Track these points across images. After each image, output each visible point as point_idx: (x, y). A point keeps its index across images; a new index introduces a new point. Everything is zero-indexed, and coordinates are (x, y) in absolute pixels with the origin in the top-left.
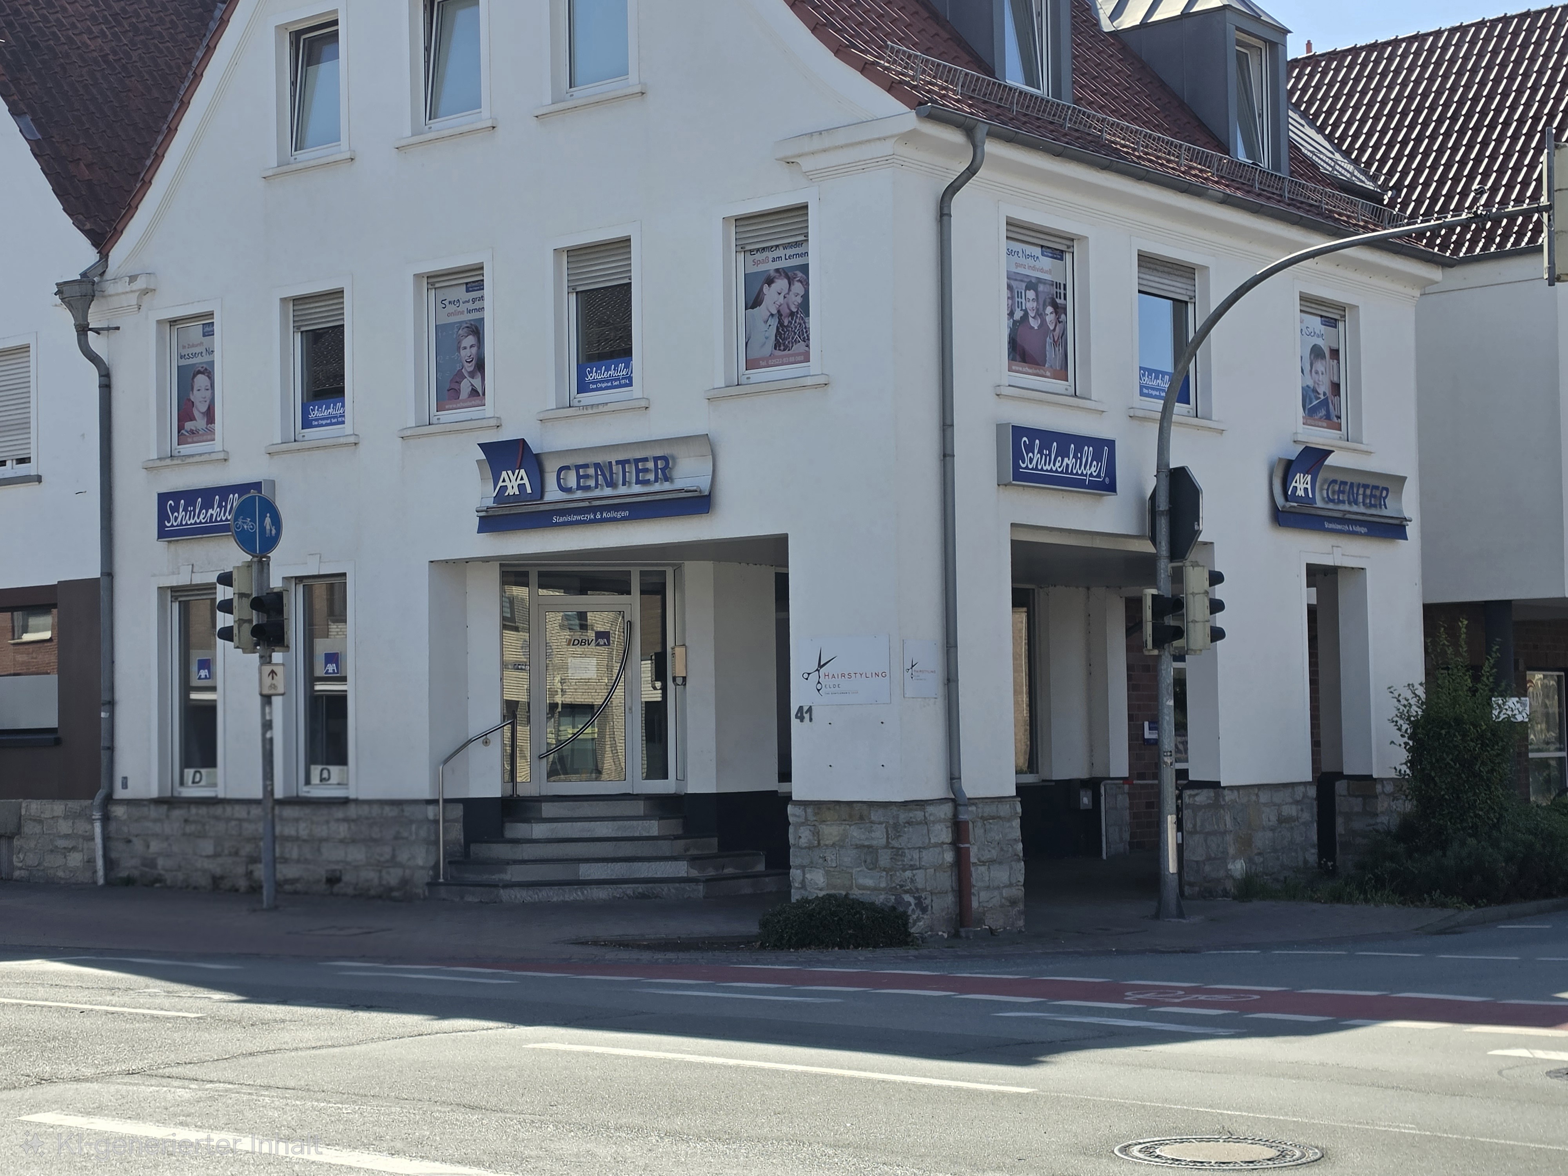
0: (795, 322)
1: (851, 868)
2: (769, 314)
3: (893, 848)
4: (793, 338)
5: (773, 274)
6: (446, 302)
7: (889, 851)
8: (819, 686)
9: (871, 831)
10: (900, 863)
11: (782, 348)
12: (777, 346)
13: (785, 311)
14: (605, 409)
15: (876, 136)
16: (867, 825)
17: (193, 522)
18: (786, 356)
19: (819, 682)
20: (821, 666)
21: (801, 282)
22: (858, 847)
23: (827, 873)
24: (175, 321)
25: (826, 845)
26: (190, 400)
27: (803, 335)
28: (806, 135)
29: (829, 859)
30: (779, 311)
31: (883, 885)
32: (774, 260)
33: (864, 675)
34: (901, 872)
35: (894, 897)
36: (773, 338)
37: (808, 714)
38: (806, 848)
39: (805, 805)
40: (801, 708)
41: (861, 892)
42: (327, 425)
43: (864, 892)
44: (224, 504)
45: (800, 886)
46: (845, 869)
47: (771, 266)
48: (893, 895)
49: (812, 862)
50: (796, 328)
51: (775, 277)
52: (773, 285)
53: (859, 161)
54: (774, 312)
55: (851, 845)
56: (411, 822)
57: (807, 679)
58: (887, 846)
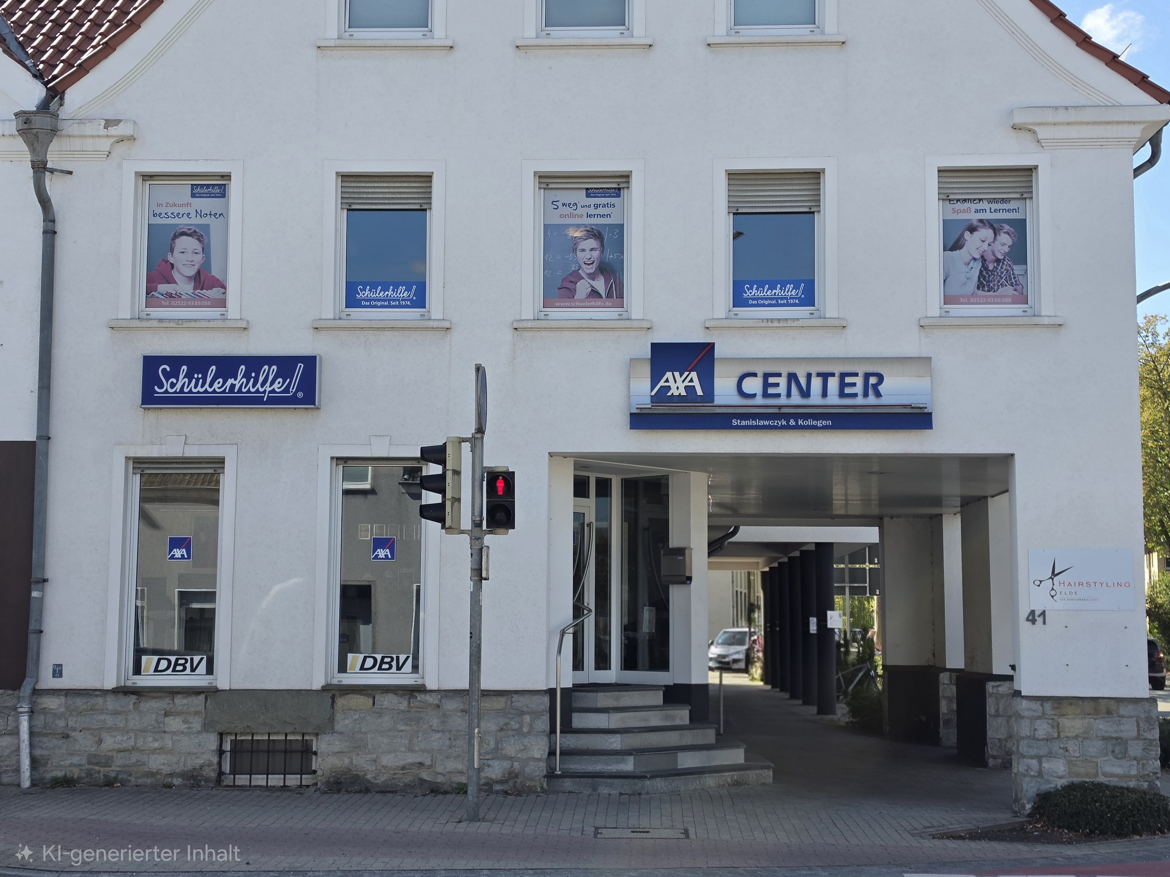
0: (1002, 268)
1: (1096, 757)
2: (971, 258)
3: (1145, 739)
4: (999, 282)
5: (975, 223)
6: (559, 204)
7: (1141, 743)
8: (1053, 593)
9: (1119, 724)
10: (1153, 753)
11: (986, 289)
12: (980, 286)
13: (990, 257)
14: (796, 324)
15: (1127, 119)
16: (1115, 719)
17: (202, 390)
18: (990, 296)
19: (1053, 589)
20: (1054, 574)
21: (1008, 234)
22: (1104, 738)
23: (1070, 763)
24: (151, 176)
25: (1068, 737)
26: (167, 261)
27: (1011, 279)
28: (1050, 107)
29: (1071, 749)
30: (982, 257)
31: (1134, 772)
32: (977, 211)
33: (1104, 585)
34: (1154, 761)
35: (1147, 783)
36: (976, 279)
37: (1042, 617)
38: (1043, 740)
39: (1041, 700)
40: (1033, 612)
41: (1107, 779)
42: (382, 307)
43: (1111, 779)
44: (253, 375)
45: (1037, 774)
46: (1089, 758)
47: (974, 217)
48: (1146, 781)
49: (1051, 753)
50: (1002, 273)
51: (977, 226)
52: (975, 233)
53: (1102, 138)
54: (977, 256)
55: (1097, 737)
56: (522, 713)
57: (1039, 586)
58: (1138, 737)
